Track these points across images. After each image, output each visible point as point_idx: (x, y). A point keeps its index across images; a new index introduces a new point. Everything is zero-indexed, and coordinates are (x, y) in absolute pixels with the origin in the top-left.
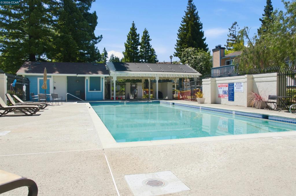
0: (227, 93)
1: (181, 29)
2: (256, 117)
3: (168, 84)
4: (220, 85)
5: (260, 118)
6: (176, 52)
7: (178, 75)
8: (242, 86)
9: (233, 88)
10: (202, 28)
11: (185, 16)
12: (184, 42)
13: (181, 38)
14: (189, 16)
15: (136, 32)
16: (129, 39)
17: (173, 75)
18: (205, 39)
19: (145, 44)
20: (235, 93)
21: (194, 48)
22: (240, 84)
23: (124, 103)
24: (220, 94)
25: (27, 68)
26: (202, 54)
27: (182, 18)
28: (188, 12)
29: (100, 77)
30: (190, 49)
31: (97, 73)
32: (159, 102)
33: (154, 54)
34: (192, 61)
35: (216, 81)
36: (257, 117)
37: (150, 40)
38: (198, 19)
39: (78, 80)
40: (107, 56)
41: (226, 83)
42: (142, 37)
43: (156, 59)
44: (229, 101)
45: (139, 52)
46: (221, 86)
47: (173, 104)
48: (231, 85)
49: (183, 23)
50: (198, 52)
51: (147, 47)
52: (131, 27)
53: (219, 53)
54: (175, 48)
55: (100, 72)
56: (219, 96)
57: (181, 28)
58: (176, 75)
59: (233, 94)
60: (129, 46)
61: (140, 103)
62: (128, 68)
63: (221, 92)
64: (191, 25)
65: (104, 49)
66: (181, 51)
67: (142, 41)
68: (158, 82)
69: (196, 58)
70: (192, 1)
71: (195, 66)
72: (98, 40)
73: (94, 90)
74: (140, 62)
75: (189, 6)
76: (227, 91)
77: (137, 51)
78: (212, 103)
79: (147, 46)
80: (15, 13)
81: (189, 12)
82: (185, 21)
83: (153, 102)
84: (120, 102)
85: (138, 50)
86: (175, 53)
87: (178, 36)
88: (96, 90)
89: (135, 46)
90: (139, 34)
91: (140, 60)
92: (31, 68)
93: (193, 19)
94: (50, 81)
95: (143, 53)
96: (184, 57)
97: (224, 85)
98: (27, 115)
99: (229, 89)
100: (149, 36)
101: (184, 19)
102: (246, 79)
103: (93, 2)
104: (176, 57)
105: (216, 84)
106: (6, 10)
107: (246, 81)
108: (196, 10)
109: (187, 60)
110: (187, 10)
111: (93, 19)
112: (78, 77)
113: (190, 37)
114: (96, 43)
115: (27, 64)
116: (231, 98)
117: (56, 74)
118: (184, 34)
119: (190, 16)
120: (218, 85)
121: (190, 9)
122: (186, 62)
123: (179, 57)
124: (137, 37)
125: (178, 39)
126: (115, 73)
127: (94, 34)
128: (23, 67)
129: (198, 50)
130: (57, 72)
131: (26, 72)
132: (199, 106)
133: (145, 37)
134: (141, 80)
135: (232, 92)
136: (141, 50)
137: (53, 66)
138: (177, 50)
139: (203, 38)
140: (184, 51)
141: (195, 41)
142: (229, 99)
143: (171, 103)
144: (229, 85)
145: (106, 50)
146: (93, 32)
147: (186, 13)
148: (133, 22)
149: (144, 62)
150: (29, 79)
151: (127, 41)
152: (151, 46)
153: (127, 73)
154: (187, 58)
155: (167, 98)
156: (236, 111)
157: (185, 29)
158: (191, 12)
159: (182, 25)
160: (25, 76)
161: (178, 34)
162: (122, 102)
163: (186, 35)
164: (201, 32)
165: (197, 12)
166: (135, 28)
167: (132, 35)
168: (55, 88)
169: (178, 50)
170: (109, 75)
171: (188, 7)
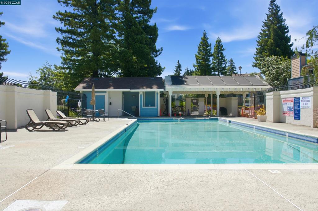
0: (292, 110)
1: (261, 35)
2: (310, 141)
3: (232, 99)
4: (285, 99)
5: (315, 142)
6: (255, 62)
7: (242, 89)
8: (309, 101)
9: (299, 103)
10: (288, 32)
11: (266, 19)
12: (265, 50)
13: (261, 46)
14: (271, 19)
15: (207, 42)
16: (199, 50)
17: (236, 88)
18: (291, 45)
19: (218, 54)
20: (301, 110)
21: (276, 56)
22: (307, 98)
23: (178, 120)
24: (285, 110)
25: (86, 84)
26: (286, 63)
27: (263, 22)
28: (270, 14)
29: (154, 92)
30: (272, 58)
31: (151, 88)
32: (217, 120)
33: (233, 65)
34: (273, 71)
35: (280, 95)
36: (312, 142)
37: (223, 50)
38: (282, 22)
39: (134, 95)
40: (181, 69)
41: (291, 98)
42: (215, 47)
43: (236, 71)
44: (295, 120)
45: (211, 64)
46: (287, 101)
47: (230, 122)
48: (297, 100)
49: (263, 27)
50: (281, 60)
51: (221, 58)
52: (202, 37)
53: (299, 61)
54: (254, 57)
55: (155, 87)
56: (284, 114)
57: (261, 33)
58: (240, 88)
59: (299, 111)
60: (200, 57)
61: (196, 120)
62: (186, 82)
63: (285, 109)
64: (274, 30)
65: (177, 62)
66: (261, 60)
67: (215, 51)
68: (219, 97)
69: (278, 68)
70: (274, 1)
71: (277, 77)
72: (158, 53)
73: (148, 106)
74: (213, 75)
75: (271, 7)
76: (292, 108)
77: (209, 63)
78: (274, 122)
79: (220, 56)
80: (81, 31)
81: (272, 14)
82: (266, 25)
83: (210, 119)
84: (173, 119)
85: (210, 61)
86: (253, 63)
87: (257, 43)
88: (151, 106)
89: (207, 57)
90: (211, 44)
91: (213, 73)
92: (89, 84)
93: (276, 22)
94: (105, 97)
95: (216, 65)
96: (264, 67)
97: (289, 99)
98: (54, 130)
99: (295, 105)
100: (223, 46)
101: (265, 23)
102: (312, 92)
103: (154, 13)
104: (255, 67)
105: (280, 99)
106: (73, 29)
107: (312, 95)
108: (280, 12)
109: (268, 71)
110: (269, 12)
111: (153, 32)
112: (132, 92)
113: (272, 43)
114: (156, 56)
115: (86, 80)
116: (297, 116)
117: (111, 90)
118: (265, 40)
119: (273, 19)
120: (282, 100)
121: (272, 11)
122: (266, 73)
123: (258, 68)
124: (209, 47)
125: (258, 47)
126: (170, 87)
127: (155, 46)
128: (81, 83)
129: (281, 58)
130: (112, 88)
131: (84, 88)
132: (253, 125)
133: (218, 47)
134: (204, 95)
135: (298, 109)
136: (214, 61)
137: (110, 81)
138: (256, 59)
139: (289, 44)
140: (264, 60)
141: (279, 48)
142: (294, 117)
143: (227, 121)
144: (295, 100)
145: (179, 62)
146: (154, 44)
147: (267, 16)
148: (205, 31)
149: (217, 74)
150: (86, 95)
151: (198, 53)
152: (225, 57)
153: (184, 87)
154: (268, 68)
155: (231, 115)
156: (289, 133)
157: (266, 35)
158: (274, 14)
159: (262, 30)
160: (83, 92)
161: (257, 41)
162: (176, 119)
163: (267, 41)
164: (287, 36)
165: (282, 14)
166: (206, 37)
167: (203, 46)
168: (111, 104)
169: (258, 59)
170: (164, 89)
171: (270, 9)
